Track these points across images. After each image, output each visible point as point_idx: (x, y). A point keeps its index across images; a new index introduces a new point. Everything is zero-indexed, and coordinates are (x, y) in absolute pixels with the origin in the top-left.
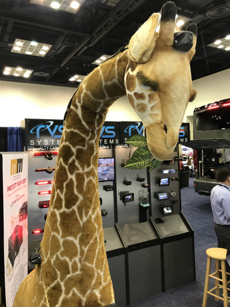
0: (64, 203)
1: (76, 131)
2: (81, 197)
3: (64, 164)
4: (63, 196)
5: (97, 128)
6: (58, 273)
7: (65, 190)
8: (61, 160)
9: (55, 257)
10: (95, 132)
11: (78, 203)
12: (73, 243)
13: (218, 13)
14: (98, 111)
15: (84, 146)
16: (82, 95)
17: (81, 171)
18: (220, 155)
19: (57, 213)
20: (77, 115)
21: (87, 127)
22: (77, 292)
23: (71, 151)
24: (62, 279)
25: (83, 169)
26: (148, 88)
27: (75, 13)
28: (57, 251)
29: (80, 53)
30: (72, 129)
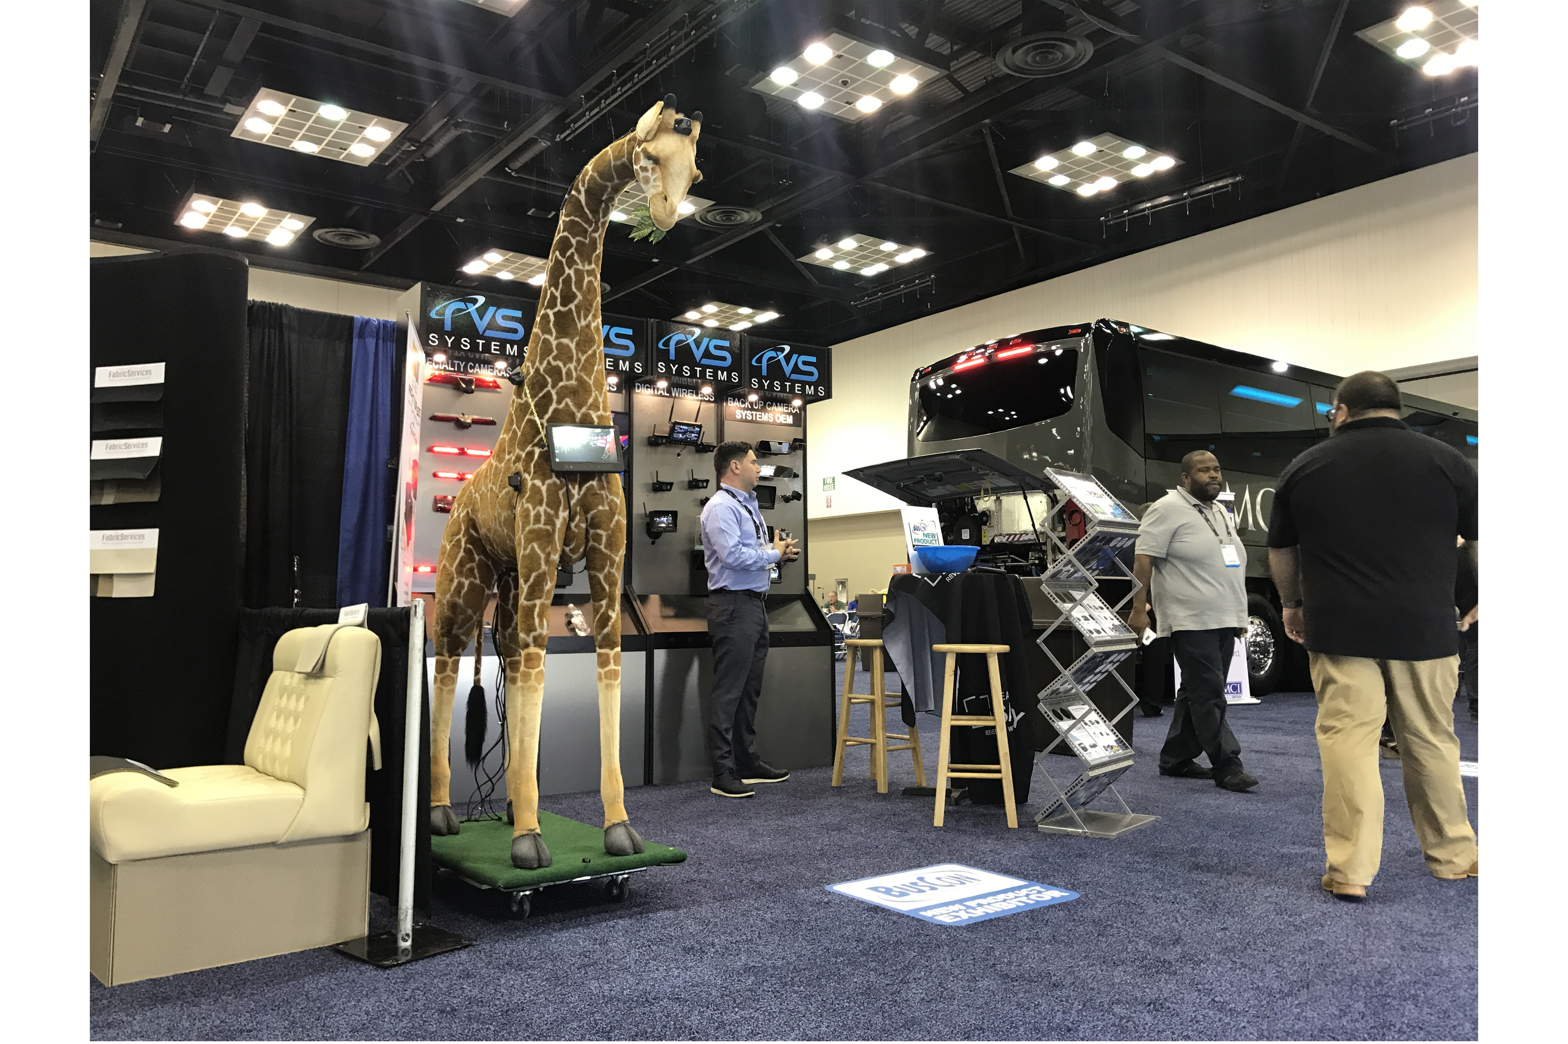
0: (559, 300)
1: (577, 219)
2: (580, 297)
3: (560, 258)
4: (558, 294)
5: (602, 220)
6: (549, 380)
7: (560, 286)
8: (557, 253)
9: (545, 362)
10: (600, 224)
11: (576, 302)
12: (568, 346)
13: (1038, 58)
14: (604, 198)
15: (586, 238)
16: (587, 178)
17: (580, 267)
18: (985, 518)
19: (550, 313)
20: (580, 202)
21: (590, 216)
22: (570, 403)
23: (570, 242)
24: (553, 387)
25: (584, 266)
26: (651, 162)
27: (511, 16)
28: (549, 355)
29: (518, 164)
30: (572, 218)
